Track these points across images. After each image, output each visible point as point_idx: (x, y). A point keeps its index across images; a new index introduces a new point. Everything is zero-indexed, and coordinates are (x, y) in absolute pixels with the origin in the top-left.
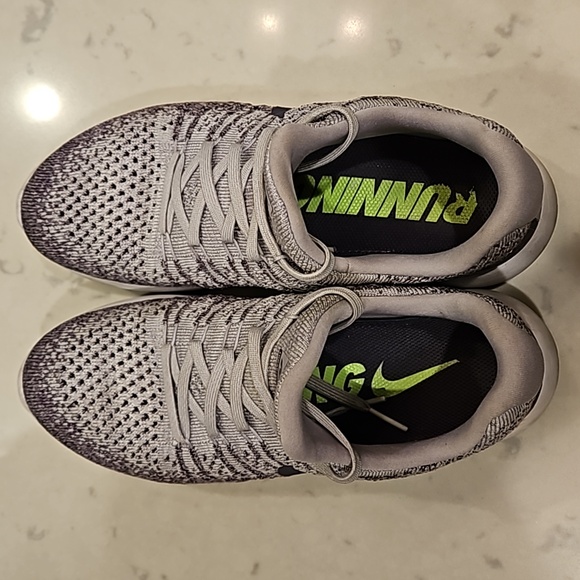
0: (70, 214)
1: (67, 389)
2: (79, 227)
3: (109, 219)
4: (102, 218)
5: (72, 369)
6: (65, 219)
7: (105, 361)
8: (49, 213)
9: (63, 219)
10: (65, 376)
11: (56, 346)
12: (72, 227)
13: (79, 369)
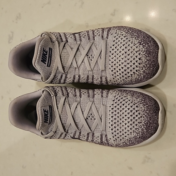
0: (136, 114)
1: (139, 57)
2: (134, 109)
3: (124, 111)
4: (126, 111)
5: (137, 64)
6: (138, 112)
7: (125, 66)
8: (144, 114)
9: (139, 112)
10: (139, 61)
11: (144, 72)
12: (136, 109)
13: (134, 64)
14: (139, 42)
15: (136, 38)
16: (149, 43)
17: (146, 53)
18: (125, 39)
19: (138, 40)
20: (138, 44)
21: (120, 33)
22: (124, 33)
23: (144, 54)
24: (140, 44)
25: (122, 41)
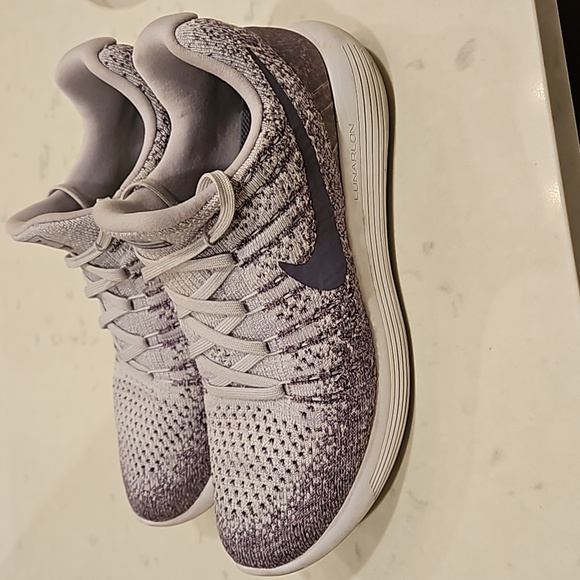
14: (279, 512)
15: (293, 499)
16: (280, 542)
17: (248, 534)
18: (289, 464)
19: (286, 507)
20: (272, 511)
21: (308, 444)
22: (308, 460)
23: (245, 529)
24: (272, 515)
25: (282, 455)
